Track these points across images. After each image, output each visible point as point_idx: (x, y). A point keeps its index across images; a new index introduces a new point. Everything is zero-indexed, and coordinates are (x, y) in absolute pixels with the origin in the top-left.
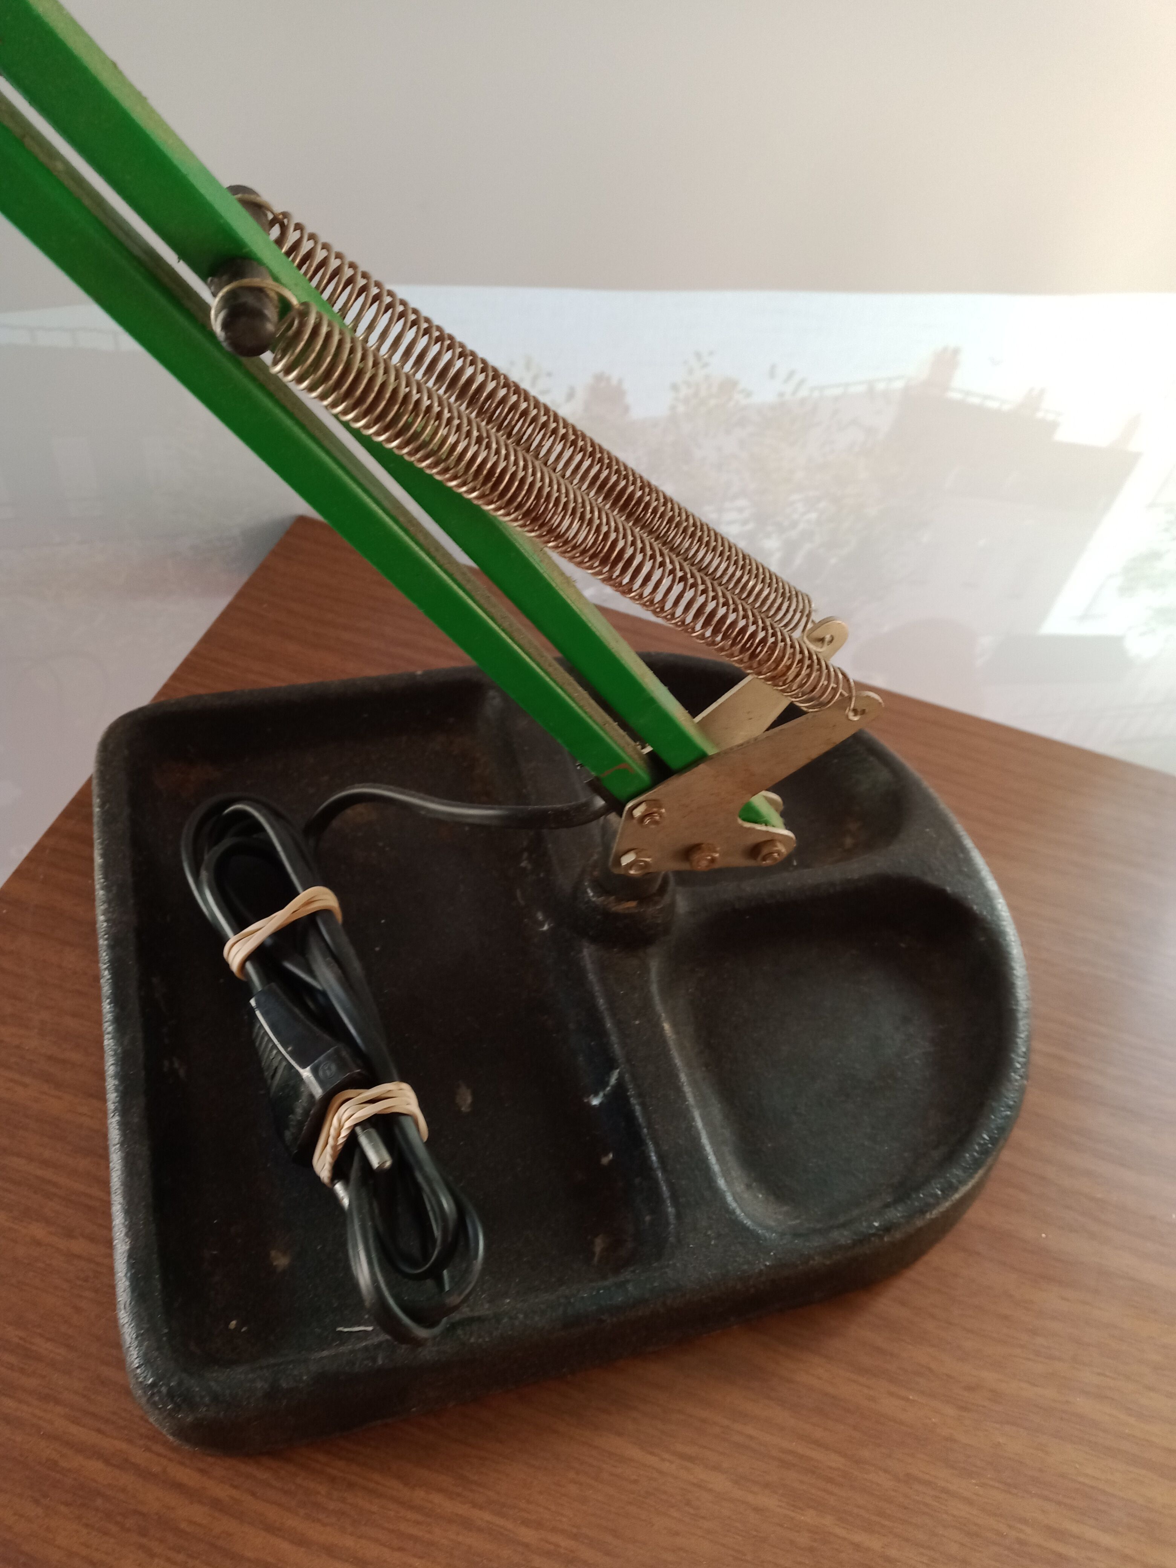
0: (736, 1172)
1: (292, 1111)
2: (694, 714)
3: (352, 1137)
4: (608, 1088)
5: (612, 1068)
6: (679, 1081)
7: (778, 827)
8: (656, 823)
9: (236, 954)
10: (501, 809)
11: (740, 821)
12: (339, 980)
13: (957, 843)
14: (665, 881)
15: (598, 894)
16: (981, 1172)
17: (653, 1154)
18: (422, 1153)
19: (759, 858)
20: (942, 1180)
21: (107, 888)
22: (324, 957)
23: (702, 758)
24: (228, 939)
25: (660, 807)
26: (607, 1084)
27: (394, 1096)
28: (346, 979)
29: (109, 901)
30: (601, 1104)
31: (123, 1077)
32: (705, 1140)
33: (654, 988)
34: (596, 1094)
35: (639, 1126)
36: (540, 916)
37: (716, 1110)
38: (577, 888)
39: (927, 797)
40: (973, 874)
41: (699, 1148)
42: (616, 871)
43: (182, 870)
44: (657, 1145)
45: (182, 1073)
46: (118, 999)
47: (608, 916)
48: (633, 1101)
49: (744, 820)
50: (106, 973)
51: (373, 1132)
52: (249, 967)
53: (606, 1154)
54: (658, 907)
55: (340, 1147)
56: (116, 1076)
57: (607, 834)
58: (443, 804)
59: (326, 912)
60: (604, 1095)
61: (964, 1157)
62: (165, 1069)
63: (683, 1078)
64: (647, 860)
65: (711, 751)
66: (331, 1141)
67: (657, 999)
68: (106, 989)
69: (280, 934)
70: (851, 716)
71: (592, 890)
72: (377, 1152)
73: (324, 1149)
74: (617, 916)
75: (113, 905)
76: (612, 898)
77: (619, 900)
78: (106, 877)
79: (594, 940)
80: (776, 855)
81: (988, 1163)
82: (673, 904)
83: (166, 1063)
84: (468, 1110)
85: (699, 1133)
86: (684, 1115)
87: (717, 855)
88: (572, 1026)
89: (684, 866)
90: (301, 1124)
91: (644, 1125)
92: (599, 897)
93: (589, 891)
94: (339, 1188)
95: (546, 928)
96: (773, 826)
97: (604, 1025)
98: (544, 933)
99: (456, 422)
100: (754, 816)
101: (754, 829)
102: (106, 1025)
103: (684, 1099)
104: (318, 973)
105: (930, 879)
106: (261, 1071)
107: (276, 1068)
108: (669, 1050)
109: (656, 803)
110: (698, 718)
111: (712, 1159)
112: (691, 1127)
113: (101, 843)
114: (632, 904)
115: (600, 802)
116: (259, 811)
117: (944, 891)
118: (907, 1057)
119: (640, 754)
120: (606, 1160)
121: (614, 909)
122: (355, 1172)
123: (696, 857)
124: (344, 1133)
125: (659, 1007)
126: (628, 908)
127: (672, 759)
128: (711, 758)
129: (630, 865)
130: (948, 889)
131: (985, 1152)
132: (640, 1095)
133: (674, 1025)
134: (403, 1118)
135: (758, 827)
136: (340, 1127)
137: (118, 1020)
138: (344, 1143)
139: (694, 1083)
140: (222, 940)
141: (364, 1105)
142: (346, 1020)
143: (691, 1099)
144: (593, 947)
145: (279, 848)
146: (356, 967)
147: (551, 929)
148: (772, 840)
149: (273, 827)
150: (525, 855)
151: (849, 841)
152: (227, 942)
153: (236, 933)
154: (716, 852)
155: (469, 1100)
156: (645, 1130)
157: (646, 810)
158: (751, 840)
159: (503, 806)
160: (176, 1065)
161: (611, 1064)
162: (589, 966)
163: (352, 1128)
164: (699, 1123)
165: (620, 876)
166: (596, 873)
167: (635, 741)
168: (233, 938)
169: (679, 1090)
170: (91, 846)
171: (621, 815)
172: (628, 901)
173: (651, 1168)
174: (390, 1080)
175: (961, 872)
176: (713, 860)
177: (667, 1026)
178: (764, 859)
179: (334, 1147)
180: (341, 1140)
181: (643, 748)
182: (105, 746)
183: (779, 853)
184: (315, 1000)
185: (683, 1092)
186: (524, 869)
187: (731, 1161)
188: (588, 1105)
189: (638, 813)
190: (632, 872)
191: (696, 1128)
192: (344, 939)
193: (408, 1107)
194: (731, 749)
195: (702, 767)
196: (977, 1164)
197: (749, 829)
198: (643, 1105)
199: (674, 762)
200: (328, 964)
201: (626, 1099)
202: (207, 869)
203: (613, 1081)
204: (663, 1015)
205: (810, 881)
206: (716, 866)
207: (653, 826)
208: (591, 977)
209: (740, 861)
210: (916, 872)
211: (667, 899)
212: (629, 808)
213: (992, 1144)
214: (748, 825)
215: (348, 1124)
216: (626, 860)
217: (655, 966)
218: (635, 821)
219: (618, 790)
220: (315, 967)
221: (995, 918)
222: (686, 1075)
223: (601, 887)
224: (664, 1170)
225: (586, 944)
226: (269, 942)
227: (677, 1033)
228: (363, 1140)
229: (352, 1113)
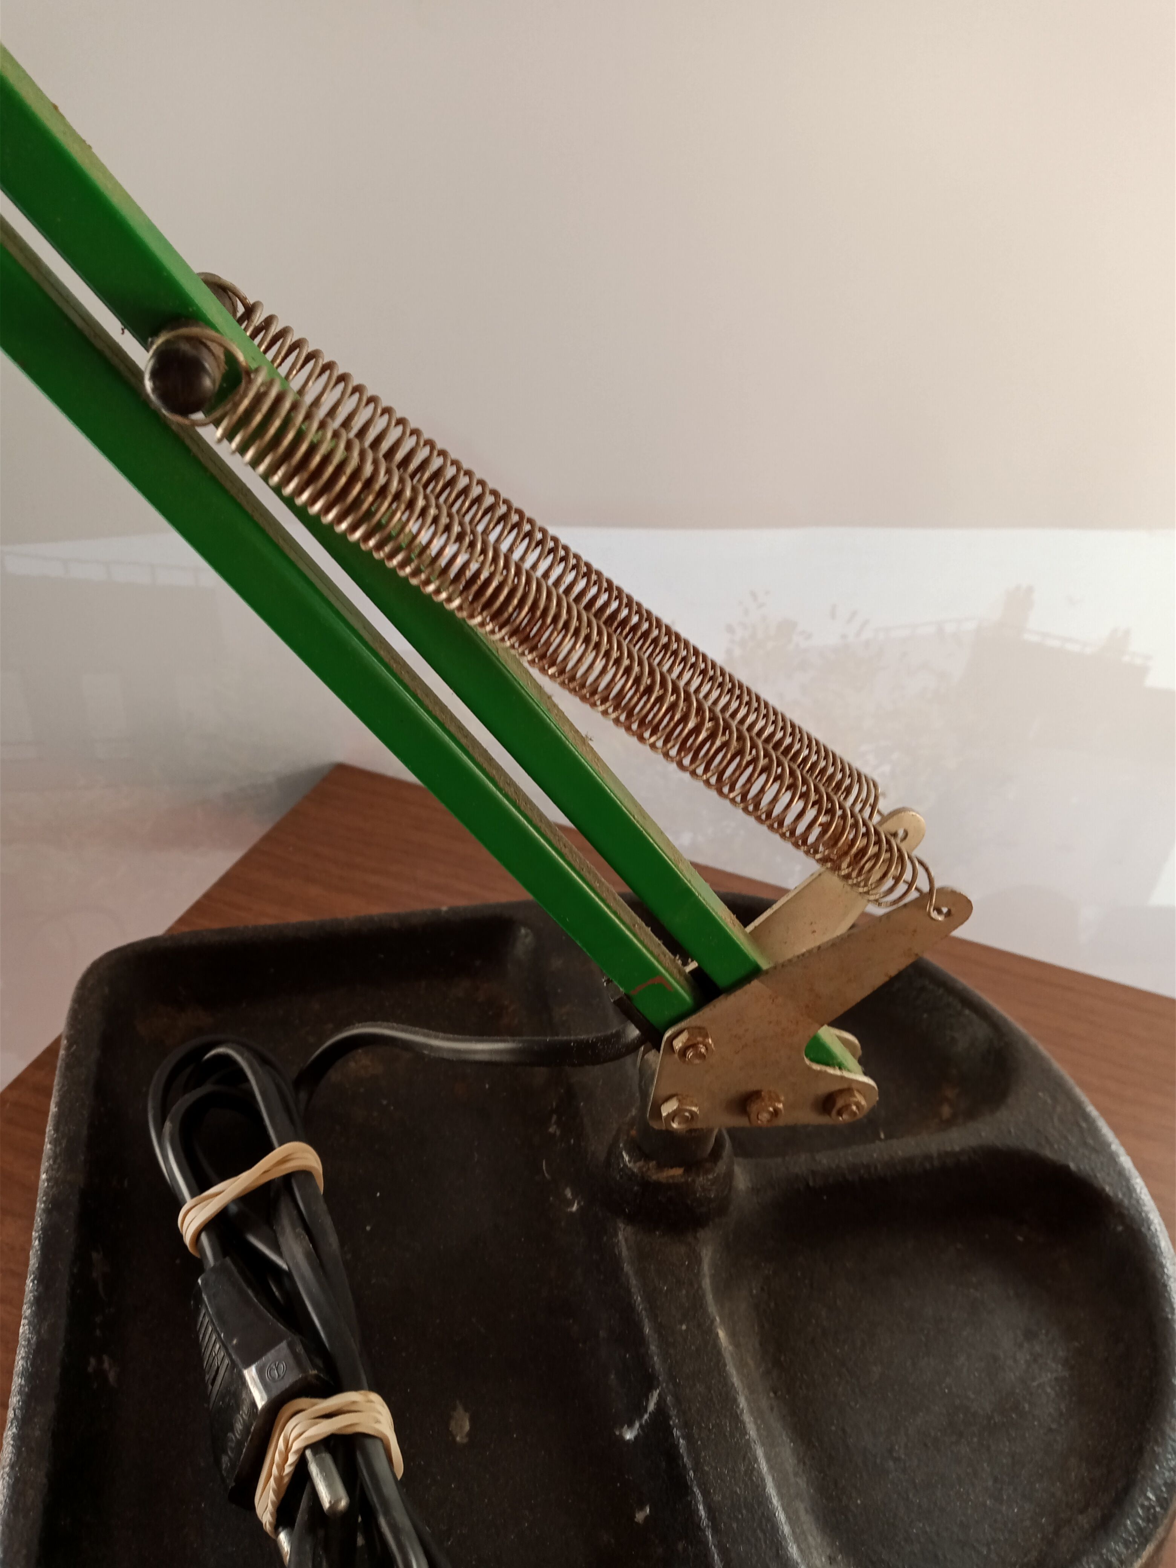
0: (815, 1538)
1: (231, 1429)
2: (745, 924)
3: (302, 1464)
4: (646, 1416)
5: (650, 1389)
6: (738, 1406)
7: (855, 1073)
8: (702, 1056)
9: (189, 1224)
10: (514, 1041)
11: (807, 1062)
12: (308, 1255)
13: (1078, 1108)
14: (719, 1144)
15: (634, 1158)
16: (1150, 1548)
17: (701, 1507)
18: (391, 1491)
19: (834, 1112)
20: (1097, 1558)
21: (55, 1142)
22: (294, 1228)
23: (755, 972)
24: (185, 1202)
25: (706, 1036)
26: (645, 1409)
27: (359, 1409)
28: (317, 1255)
29: (55, 1157)
30: (636, 1438)
31: (32, 1376)
32: (771, 1489)
33: (707, 1283)
34: (631, 1425)
35: (684, 1466)
36: (569, 1194)
37: (787, 1450)
38: (613, 1153)
39: (1036, 1056)
40: (1102, 1148)
41: (762, 1500)
42: (655, 1125)
43: (147, 1122)
44: (706, 1494)
45: (112, 1377)
46: (44, 1277)
47: (648, 1187)
48: (676, 1432)
49: (812, 1060)
50: (37, 1242)
51: (328, 1458)
52: (204, 1238)
53: (642, 1508)
54: (710, 1177)
55: (286, 1480)
56: (25, 1374)
57: (645, 1077)
58: (449, 1040)
59: (305, 1174)
60: (641, 1426)
61: (1125, 1526)
62: (90, 1369)
63: (742, 1402)
64: (694, 1109)
65: (764, 965)
66: (275, 1471)
67: (710, 1298)
68: (33, 1262)
69: (246, 1199)
70: (934, 914)
71: (628, 1153)
72: (330, 1486)
73: (267, 1483)
74: (658, 1186)
75: (59, 1161)
76: (652, 1164)
77: (660, 1167)
78: (56, 1129)
79: (630, 1219)
80: (854, 1108)
81: (1158, 1536)
82: (729, 1175)
83: (93, 1361)
84: (465, 1440)
85: (763, 1480)
86: (744, 1453)
87: (780, 1106)
88: (602, 1334)
89: (741, 1122)
90: (240, 1444)
91: (689, 1465)
92: (635, 1162)
93: (624, 1154)
94: (283, 1537)
95: (575, 1208)
96: (849, 1071)
97: (641, 1330)
98: (572, 1213)
99: (433, 511)
100: (825, 1056)
101: (826, 1072)
102: (25, 1307)
103: (744, 1432)
104: (284, 1249)
105: (1048, 1153)
106: (202, 1372)
107: (218, 1368)
108: (725, 1365)
109: (702, 1031)
110: (750, 928)
111: (781, 1516)
112: (752, 1470)
113: (59, 1090)
114: (678, 1172)
115: (634, 1032)
116: (242, 1055)
117: (1067, 1167)
118: (1035, 1384)
119: (681, 972)
120: (640, 1517)
121: (654, 1177)
122: (301, 1517)
123: (754, 1108)
124: (292, 1458)
125: (712, 1308)
126: (673, 1177)
127: (720, 976)
128: (767, 972)
129: (672, 1116)
130: (1072, 1166)
131: (1153, 1520)
132: (686, 1425)
133: (732, 1335)
134: (369, 1442)
135: (830, 1071)
136: (287, 1449)
137: (39, 1302)
138: (292, 1473)
139: (758, 1414)
140: (176, 1204)
141: (317, 1420)
142: (310, 1308)
143: (752, 1432)
144: (629, 1229)
145: (259, 1098)
146: (332, 1240)
147: (580, 1208)
148: (848, 1089)
149: (255, 1073)
150: (554, 1118)
151: (946, 1111)
152: (184, 1205)
153: (193, 1195)
154: (779, 1102)
155: (467, 1427)
156: (691, 1473)
157: (688, 1039)
158: (824, 1089)
159: (518, 1038)
160: (106, 1365)
161: (649, 1382)
162: (625, 1253)
163: (302, 1451)
164: (764, 1466)
165: (660, 1132)
166: (633, 1132)
167: (674, 954)
168: (189, 1202)
169: (736, 1419)
170: (49, 1096)
171: (659, 1050)
172: (672, 1167)
173: (698, 1527)
174: (356, 1388)
175: (1085, 1144)
176: (776, 1112)
177: (722, 1334)
178: (840, 1113)
179: (279, 1479)
180: (288, 1470)
181: (685, 964)
182: (83, 983)
183: (858, 1105)
184: (280, 1286)
185: (743, 1423)
186: (554, 1135)
187: (807, 1521)
188: (621, 1437)
189: (678, 1044)
190: (675, 1125)
191: (760, 1473)
192: (322, 1207)
193: (377, 1426)
194: (790, 961)
195: (755, 983)
196: (1144, 1537)
197: (820, 1072)
198: (688, 1437)
199: (721, 978)
200: (297, 1236)
201: (669, 1430)
202: (172, 1122)
203: (651, 1407)
204: (718, 1319)
205: (900, 1153)
206: (781, 1122)
207: (697, 1061)
208: (627, 1267)
209: (809, 1117)
210: (1030, 1145)
211: (721, 1167)
212: (668, 1038)
213: (1162, 1507)
214: (817, 1067)
215: (296, 1446)
216: (667, 1109)
217: (707, 1255)
218: (676, 1056)
219: (654, 1014)
220: (281, 1240)
221: (1134, 1202)
222: (747, 1399)
223: (639, 1151)
224: (716, 1530)
225: (621, 1226)
226: (234, 1209)
227: (737, 1345)
228: (314, 1469)
229: (302, 1430)
